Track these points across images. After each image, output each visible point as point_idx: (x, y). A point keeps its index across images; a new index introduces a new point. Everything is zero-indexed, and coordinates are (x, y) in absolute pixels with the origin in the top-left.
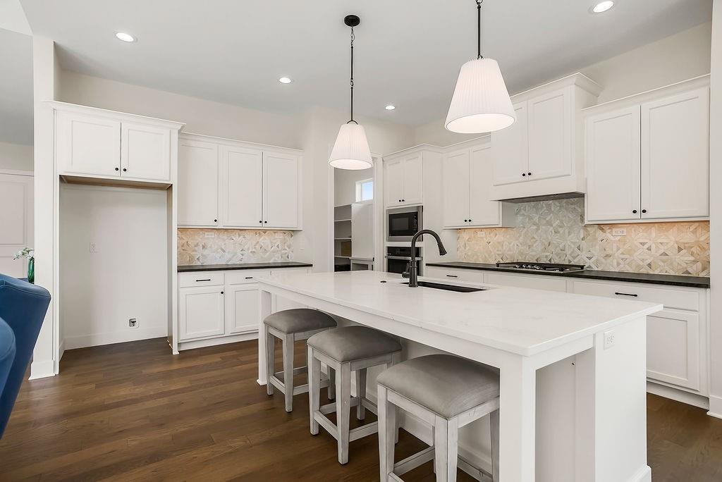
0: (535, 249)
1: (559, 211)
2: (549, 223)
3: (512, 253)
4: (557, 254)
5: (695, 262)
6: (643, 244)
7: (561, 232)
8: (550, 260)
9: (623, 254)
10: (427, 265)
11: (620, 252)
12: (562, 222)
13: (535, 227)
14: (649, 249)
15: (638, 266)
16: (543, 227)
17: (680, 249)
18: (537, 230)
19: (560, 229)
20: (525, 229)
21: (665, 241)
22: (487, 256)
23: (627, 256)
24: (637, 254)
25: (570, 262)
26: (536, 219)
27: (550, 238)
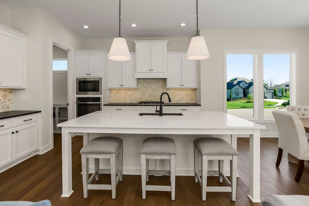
0: (146, 96)
1: (154, 84)
2: (151, 87)
3: (136, 98)
4: (153, 98)
5: (189, 99)
6: (178, 94)
7: (155, 91)
8: (151, 100)
9: (173, 97)
10: (104, 105)
11: (172, 97)
12: (155, 87)
13: (146, 89)
14: (179, 96)
15: (177, 101)
16: (149, 89)
17: (186, 96)
18: (146, 90)
19: (154, 90)
20: (142, 90)
21: (183, 93)
22: (125, 100)
23: (174, 98)
24: (176, 97)
25: (158, 101)
26: (146, 86)
27: (151, 92)
